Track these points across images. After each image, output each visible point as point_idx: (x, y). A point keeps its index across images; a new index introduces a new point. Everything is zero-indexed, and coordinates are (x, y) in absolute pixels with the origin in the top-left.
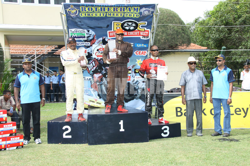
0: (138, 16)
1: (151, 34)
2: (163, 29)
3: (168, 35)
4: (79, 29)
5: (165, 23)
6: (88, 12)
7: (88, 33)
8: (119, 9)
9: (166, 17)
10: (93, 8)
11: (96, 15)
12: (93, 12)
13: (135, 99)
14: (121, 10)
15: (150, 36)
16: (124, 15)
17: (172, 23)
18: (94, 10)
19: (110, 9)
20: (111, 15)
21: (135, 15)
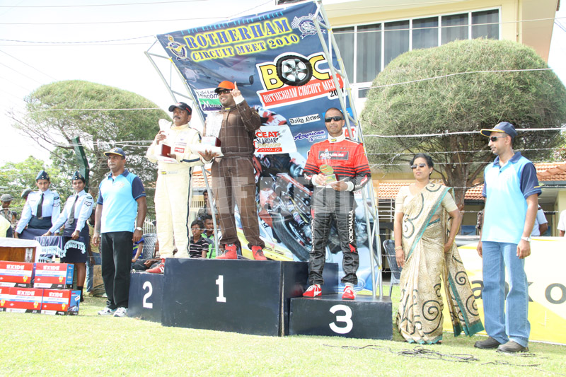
0: (296, 40)
8: (250, 32)
10: (204, 36)
11: (218, 56)
12: (210, 47)
14: (256, 35)
18: (209, 42)
19: (235, 35)
20: (243, 51)
21: (289, 38)
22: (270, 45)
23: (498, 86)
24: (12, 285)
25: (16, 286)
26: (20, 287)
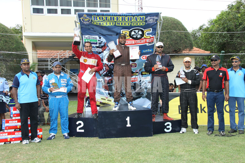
0: (144, 24)
1: (156, 39)
2: (168, 35)
3: (172, 40)
4: (91, 36)
5: (169, 30)
6: (99, 21)
7: (99, 40)
8: (126, 19)
9: (170, 25)
10: (103, 17)
11: (106, 24)
12: (104, 21)
13: (141, 98)
14: (128, 20)
15: (155, 41)
16: (131, 24)
17: (175, 30)
18: (104, 19)
19: (119, 19)
20: (119, 24)
21: (141, 23)
22: (132, 24)
23: (180, 37)
24: (13, 130)
25: (15, 130)
26: (17, 131)
